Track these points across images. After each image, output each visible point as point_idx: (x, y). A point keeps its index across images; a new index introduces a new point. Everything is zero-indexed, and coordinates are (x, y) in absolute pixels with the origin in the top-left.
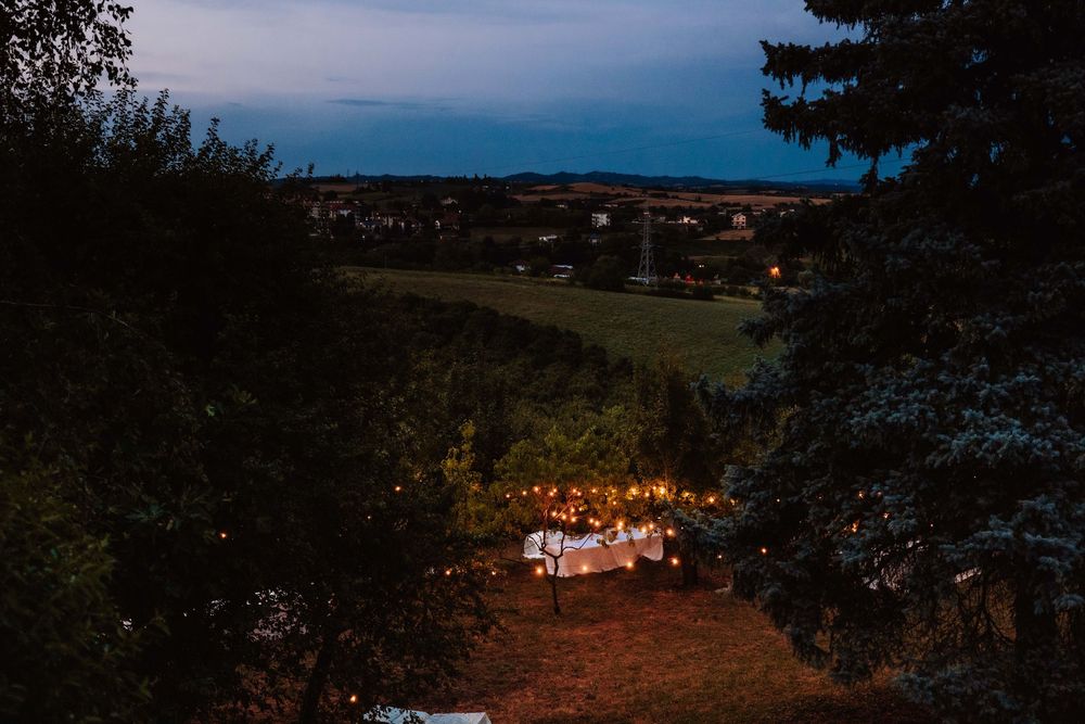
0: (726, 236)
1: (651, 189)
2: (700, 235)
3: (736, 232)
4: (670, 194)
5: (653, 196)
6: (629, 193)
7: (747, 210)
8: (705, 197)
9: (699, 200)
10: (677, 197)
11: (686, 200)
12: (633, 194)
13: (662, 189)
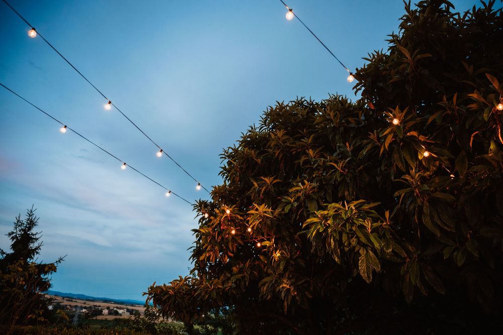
0: (99, 317)
1: (66, 297)
2: (89, 317)
3: (104, 316)
4: (74, 300)
5: (67, 300)
6: (57, 298)
7: (108, 308)
8: (87, 302)
9: (85, 303)
10: (76, 302)
11: (80, 303)
12: (59, 299)
13: (70, 298)
